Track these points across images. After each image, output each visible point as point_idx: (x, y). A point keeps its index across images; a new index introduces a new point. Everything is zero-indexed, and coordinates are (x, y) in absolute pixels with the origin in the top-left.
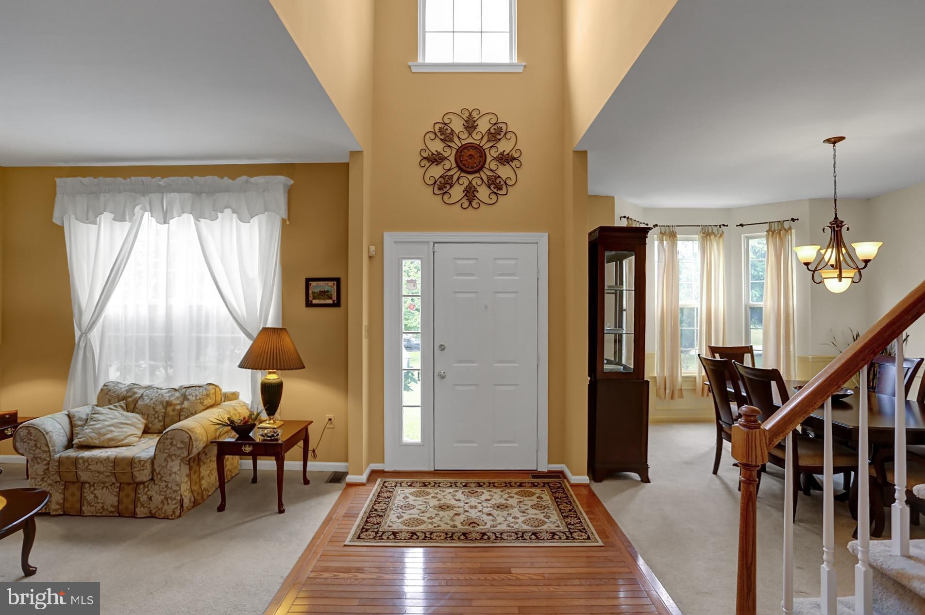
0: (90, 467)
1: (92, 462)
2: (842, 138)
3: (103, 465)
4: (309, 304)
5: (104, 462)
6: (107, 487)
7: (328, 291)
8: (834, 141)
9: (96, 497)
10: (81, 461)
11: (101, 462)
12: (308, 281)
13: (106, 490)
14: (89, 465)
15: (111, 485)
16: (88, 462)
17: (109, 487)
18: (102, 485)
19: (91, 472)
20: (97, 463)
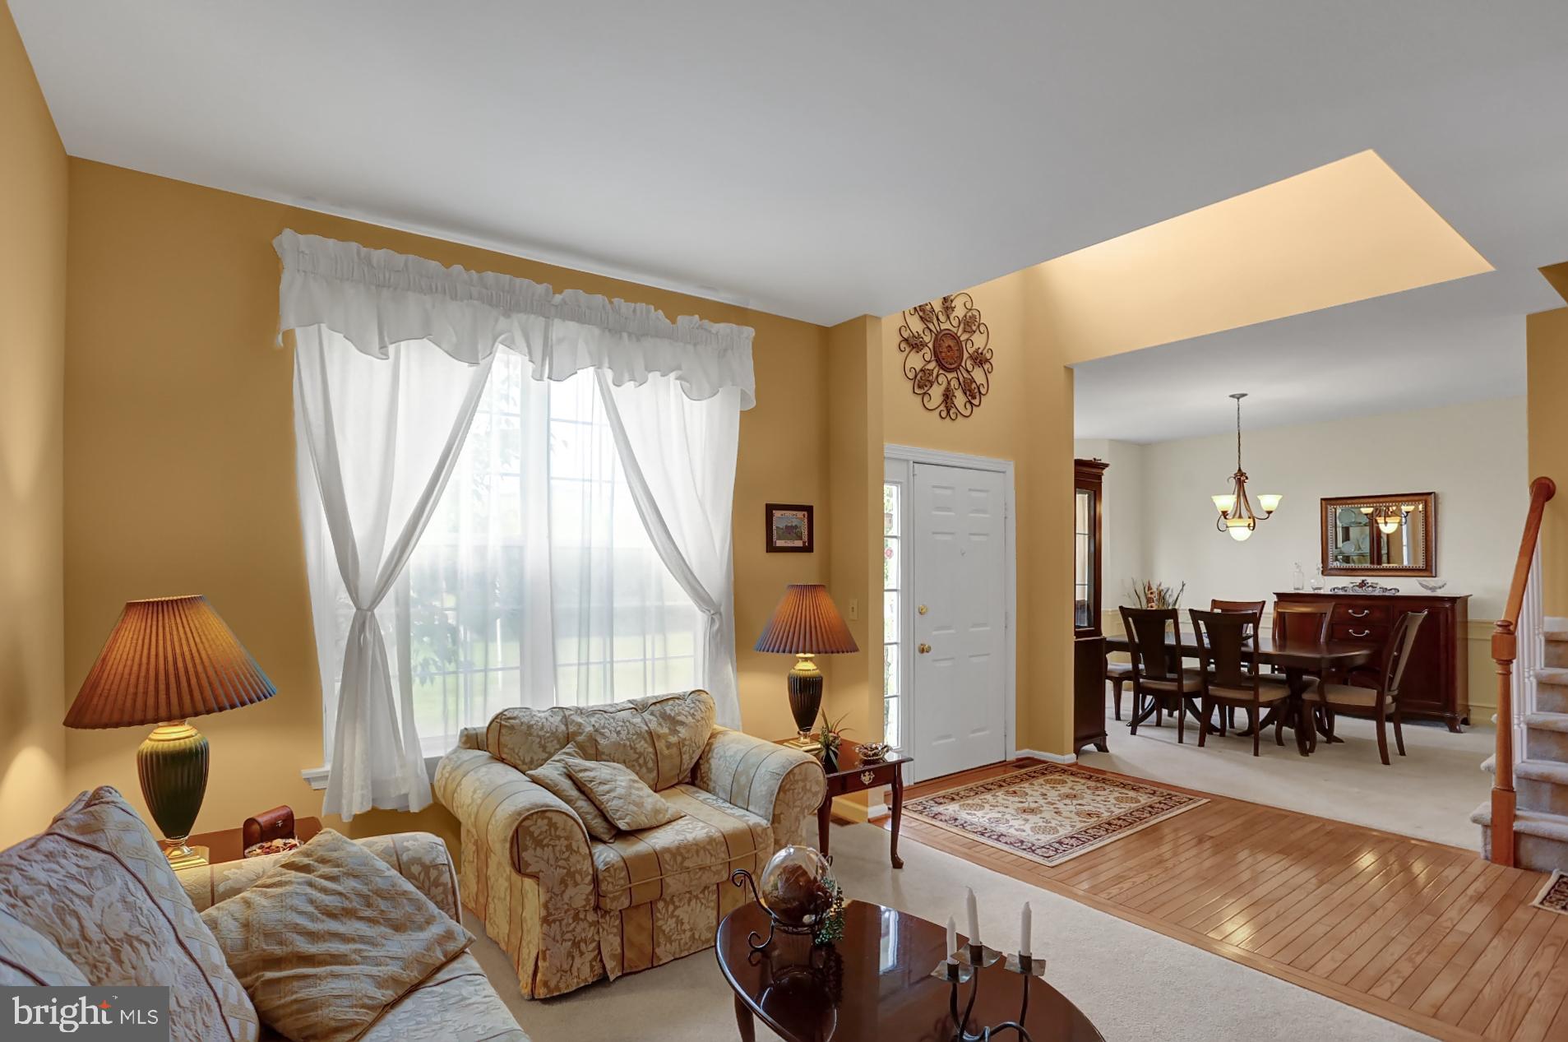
0: (686, 864)
1: (688, 851)
2: (1245, 395)
3: (710, 853)
4: (771, 548)
5: (709, 847)
6: (697, 897)
7: (796, 527)
8: (1239, 397)
9: (680, 922)
10: (667, 857)
11: (704, 849)
12: (770, 509)
13: (696, 903)
14: (684, 859)
15: (703, 892)
16: (681, 854)
17: (701, 896)
18: (688, 895)
19: (689, 872)
20: (697, 852)
